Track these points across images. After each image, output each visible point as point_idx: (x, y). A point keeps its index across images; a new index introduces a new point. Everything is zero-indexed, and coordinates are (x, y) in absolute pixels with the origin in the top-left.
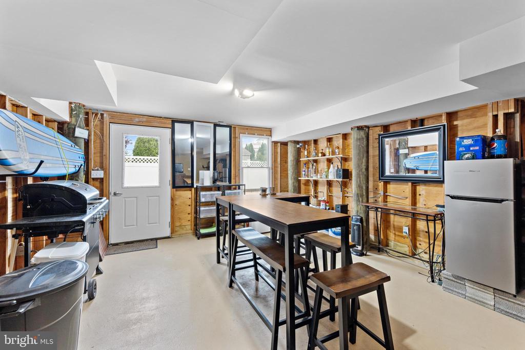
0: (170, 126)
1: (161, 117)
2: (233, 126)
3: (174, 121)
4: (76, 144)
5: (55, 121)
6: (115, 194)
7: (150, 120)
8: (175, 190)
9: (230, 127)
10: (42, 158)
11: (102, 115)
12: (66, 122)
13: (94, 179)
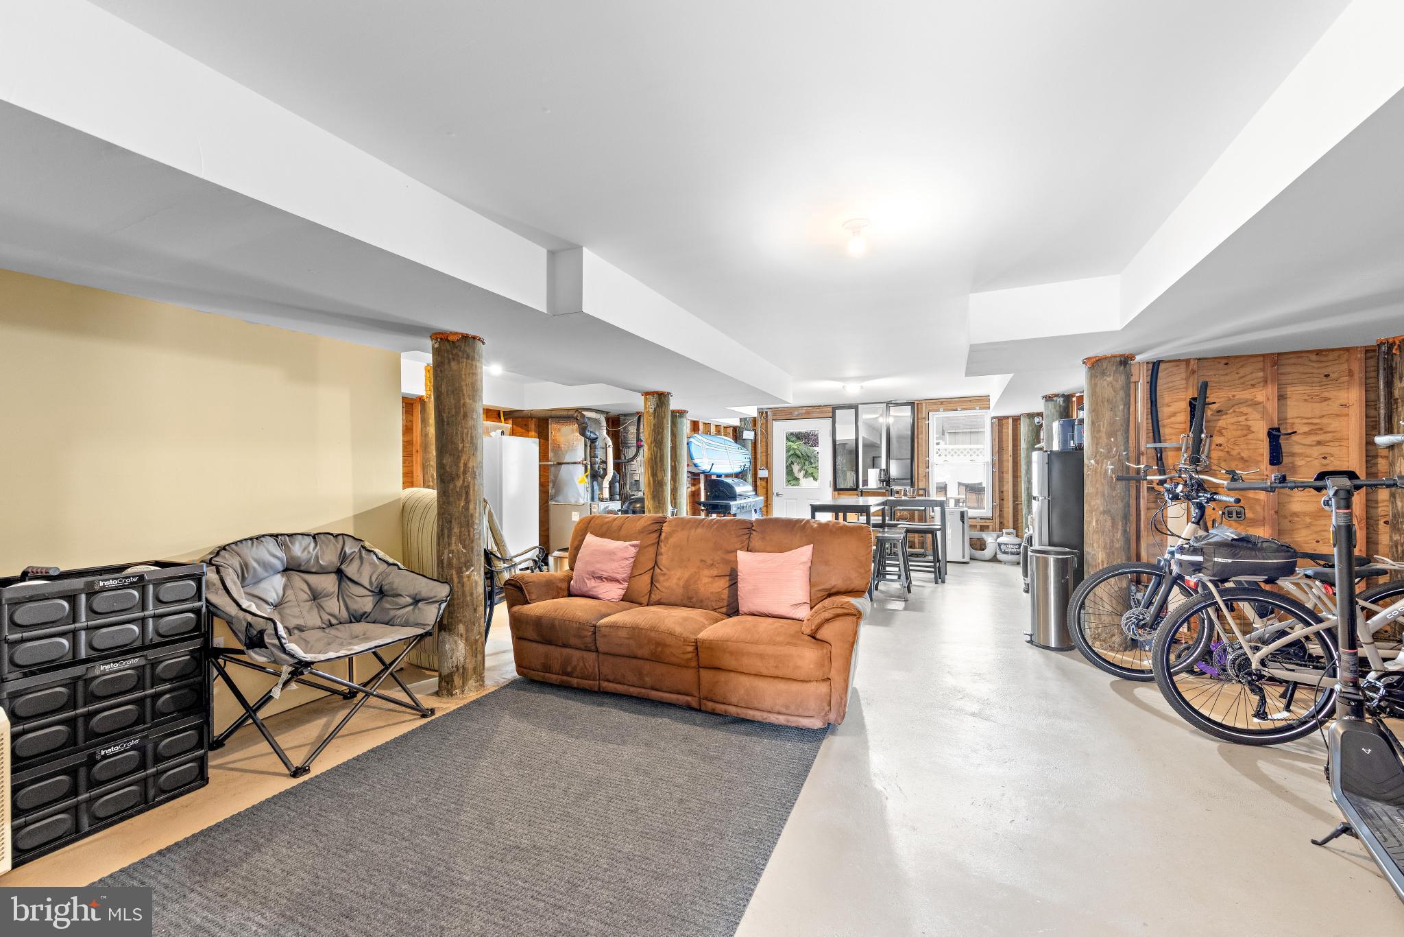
0: (831, 415)
1: (820, 406)
2: (916, 402)
3: (835, 408)
4: (744, 446)
5: (731, 427)
6: (778, 495)
7: (808, 412)
8: (836, 493)
9: (912, 404)
10: (712, 461)
11: (766, 412)
12: (737, 426)
13: (761, 479)
